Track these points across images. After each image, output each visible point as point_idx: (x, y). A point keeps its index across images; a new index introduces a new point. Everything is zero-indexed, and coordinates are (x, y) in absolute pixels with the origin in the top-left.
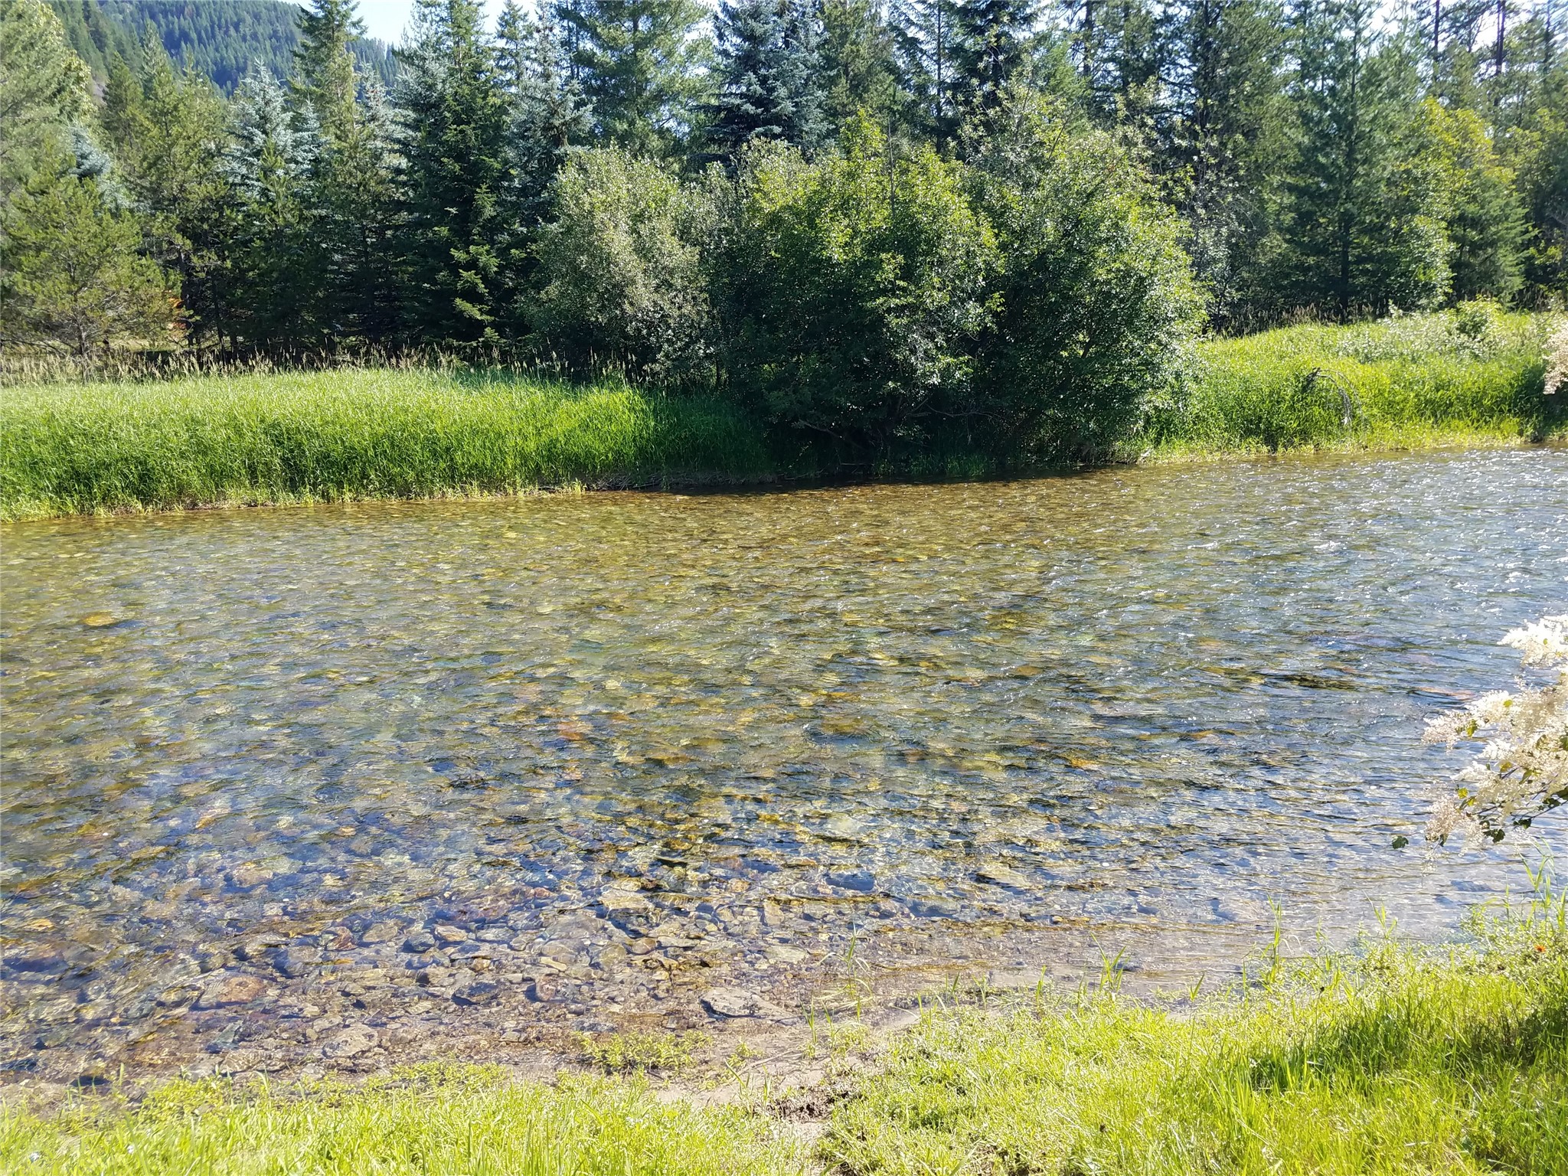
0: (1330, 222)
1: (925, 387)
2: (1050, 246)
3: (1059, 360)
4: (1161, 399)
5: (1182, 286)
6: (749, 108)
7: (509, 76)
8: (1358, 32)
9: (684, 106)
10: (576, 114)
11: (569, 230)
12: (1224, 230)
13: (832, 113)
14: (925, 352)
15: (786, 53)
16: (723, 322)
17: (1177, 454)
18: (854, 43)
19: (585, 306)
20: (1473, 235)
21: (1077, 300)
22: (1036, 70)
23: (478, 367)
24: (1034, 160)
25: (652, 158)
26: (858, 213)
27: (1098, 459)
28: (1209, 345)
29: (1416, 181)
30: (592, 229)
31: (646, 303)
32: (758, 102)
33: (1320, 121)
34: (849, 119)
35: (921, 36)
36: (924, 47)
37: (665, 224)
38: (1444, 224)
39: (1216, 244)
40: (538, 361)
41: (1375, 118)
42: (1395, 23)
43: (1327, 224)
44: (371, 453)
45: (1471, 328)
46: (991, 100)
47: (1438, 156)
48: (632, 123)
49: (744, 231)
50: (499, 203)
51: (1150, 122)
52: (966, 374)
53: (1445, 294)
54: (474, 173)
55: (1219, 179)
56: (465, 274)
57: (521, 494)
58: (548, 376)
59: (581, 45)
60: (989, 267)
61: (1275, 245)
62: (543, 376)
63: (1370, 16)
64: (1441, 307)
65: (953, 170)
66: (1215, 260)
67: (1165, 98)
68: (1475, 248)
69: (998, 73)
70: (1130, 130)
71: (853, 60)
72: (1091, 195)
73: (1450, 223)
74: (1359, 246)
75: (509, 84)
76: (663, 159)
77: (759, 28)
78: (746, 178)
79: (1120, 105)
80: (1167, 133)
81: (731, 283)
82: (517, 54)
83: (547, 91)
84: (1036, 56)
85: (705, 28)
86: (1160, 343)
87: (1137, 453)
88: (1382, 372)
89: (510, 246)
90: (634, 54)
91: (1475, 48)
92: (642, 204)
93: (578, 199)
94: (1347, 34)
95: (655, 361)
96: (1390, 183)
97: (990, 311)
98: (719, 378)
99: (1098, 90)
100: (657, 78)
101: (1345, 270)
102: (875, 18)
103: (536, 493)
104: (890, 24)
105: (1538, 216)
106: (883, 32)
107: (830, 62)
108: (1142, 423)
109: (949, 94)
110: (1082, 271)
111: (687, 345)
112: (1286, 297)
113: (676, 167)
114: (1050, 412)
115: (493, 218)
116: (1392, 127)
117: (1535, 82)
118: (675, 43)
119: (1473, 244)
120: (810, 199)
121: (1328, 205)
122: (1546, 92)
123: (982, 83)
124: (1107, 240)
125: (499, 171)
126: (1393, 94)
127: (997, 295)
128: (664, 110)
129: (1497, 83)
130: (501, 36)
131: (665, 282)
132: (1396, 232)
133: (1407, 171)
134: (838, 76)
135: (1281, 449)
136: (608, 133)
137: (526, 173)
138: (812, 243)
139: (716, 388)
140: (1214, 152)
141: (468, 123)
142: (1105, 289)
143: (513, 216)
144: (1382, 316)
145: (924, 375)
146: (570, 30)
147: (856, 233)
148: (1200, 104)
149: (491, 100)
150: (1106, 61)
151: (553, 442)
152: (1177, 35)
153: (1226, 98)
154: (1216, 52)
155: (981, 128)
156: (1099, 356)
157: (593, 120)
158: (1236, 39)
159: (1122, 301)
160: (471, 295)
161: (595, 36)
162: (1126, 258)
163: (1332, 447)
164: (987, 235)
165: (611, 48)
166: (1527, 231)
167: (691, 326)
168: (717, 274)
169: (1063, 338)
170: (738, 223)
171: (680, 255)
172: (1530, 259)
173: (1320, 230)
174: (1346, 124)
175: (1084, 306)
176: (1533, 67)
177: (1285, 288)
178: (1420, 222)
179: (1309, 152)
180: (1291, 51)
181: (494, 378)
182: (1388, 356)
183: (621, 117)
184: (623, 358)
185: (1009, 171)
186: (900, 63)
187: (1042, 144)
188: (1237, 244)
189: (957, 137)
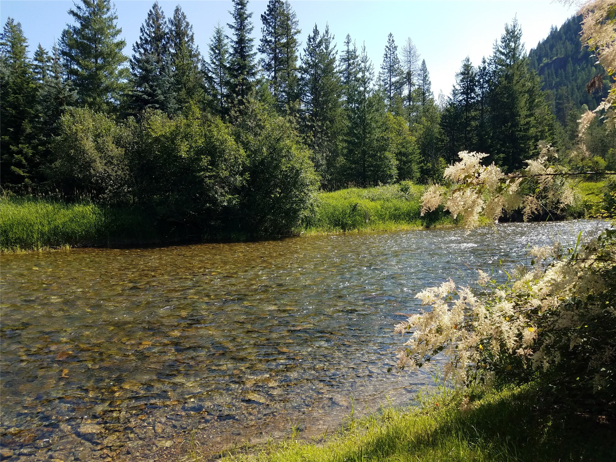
0: (359, 153)
1: (222, 206)
2: (266, 157)
3: (271, 198)
4: (307, 213)
5: (311, 173)
6: (145, 96)
7: (39, 76)
8: (365, 89)
9: (118, 94)
10: (69, 94)
11: (66, 140)
12: (324, 154)
13: (180, 101)
14: (221, 193)
15: (161, 77)
16: (136, 178)
17: (313, 232)
18: (187, 76)
19: (73, 170)
20: (404, 158)
21: (276, 177)
22: (257, 93)
23: (22, 195)
24: (258, 125)
25: (103, 113)
26: (192, 140)
27: (286, 234)
28: (321, 194)
29: (385, 140)
30: (76, 140)
31: (100, 170)
32: (149, 94)
33: (354, 118)
34: (186, 105)
35: (214, 76)
36: (215, 80)
37: (110, 139)
38: (394, 155)
39: (322, 159)
40: (50, 193)
41: (372, 118)
42: (377, 86)
43: (358, 154)
45: (405, 190)
46: (241, 102)
47: (392, 132)
48: (95, 99)
49: (144, 143)
50: (34, 127)
51: (298, 115)
52: (237, 202)
53: (396, 178)
54: (22, 115)
55: (322, 136)
56: (16, 156)
57: (40, 250)
58: (54, 200)
59: (72, 66)
60: (244, 164)
61: (341, 160)
62: (52, 199)
63: (369, 83)
64: (395, 183)
65: (228, 127)
66: (322, 165)
67: (303, 107)
68: (405, 163)
69: (243, 93)
70: (291, 118)
71: (187, 82)
72: (278, 140)
73: (397, 155)
74: (368, 161)
75: (39, 79)
76: (108, 114)
77: (149, 67)
78: (145, 123)
79: (287, 109)
80: (304, 119)
81: (139, 163)
82: (43, 68)
83: (56, 84)
84: (257, 88)
85: (126, 65)
86: (305, 193)
87: (300, 232)
88: (378, 205)
89: (38, 145)
90: (96, 72)
91: (402, 96)
92: (99, 131)
93: (70, 127)
94: (362, 89)
95: (105, 193)
96: (377, 140)
97: (245, 179)
98: (134, 201)
99: (280, 102)
100: (106, 82)
101: (364, 170)
102: (196, 67)
103: (48, 249)
104: (202, 70)
105: (423, 153)
106: (199, 73)
107: (178, 82)
108: (300, 221)
109: (225, 99)
110: (277, 167)
111: (119, 187)
112: (346, 178)
113: (114, 117)
114: (269, 217)
115: (30, 133)
116: (377, 122)
117: (421, 109)
118: (114, 69)
119: (404, 161)
120: (172, 133)
121: (358, 147)
122: (424, 112)
123: (237, 96)
124: (285, 156)
125: (33, 114)
126: (377, 110)
127: (247, 173)
128: (109, 95)
129: (409, 108)
130: (36, 60)
131: (109, 161)
132: (380, 157)
133: (382, 137)
134: (182, 88)
135: (347, 231)
136: (84, 102)
137: (46, 116)
138: (173, 150)
139: (133, 205)
140: (320, 127)
141: (20, 94)
142: (285, 173)
143: (40, 133)
144: (376, 185)
145: (221, 202)
146: (67, 60)
147: (191, 147)
148: (314, 110)
149: (31, 85)
150: (282, 92)
151: (56, 227)
152: (306, 85)
153: (323, 108)
154: (319, 92)
155: (238, 112)
156: (285, 197)
157: (78, 97)
158: (326, 88)
159: (291, 178)
160: (19, 165)
161: (78, 64)
162: (292, 162)
163: (363, 230)
164: (242, 151)
165: (86, 69)
166: (421, 158)
167: (121, 179)
168: (133, 159)
169: (271, 190)
170: (142, 140)
171: (116, 151)
172: (422, 167)
173: (356, 156)
174: (363, 119)
175: (279, 179)
176: (420, 103)
177: (345, 175)
178: (387, 154)
179: (351, 129)
180: (344, 93)
181: (29, 200)
182: (379, 199)
183: (90, 96)
184: (90, 192)
185: (249, 129)
186: (206, 85)
187: (260, 120)
188: (329, 159)
189: (229, 115)
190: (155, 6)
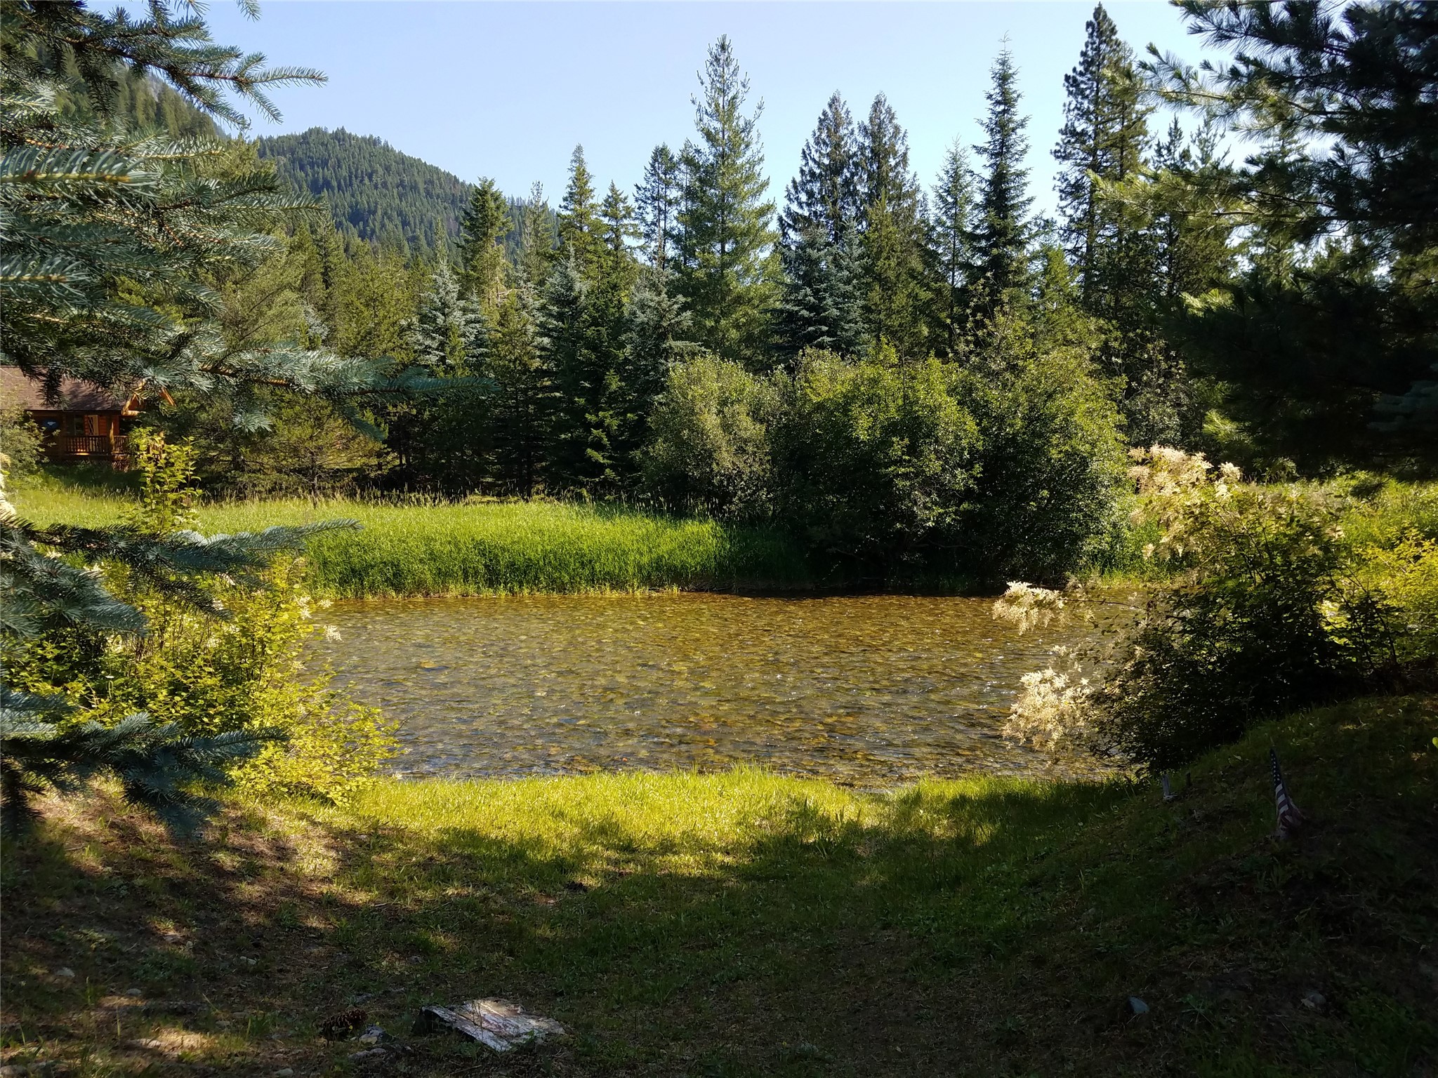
1: (924, 528)
2: (1018, 432)
3: (1025, 510)
6: (805, 313)
10: (678, 318)
11: (676, 412)
13: (867, 311)
14: (924, 504)
15: (834, 272)
16: (780, 475)
17: (1117, 581)
18: (886, 258)
19: (684, 464)
21: (1037, 470)
24: (1011, 367)
26: (879, 406)
30: (693, 413)
31: (727, 464)
32: (811, 308)
35: (940, 249)
36: (943, 258)
37: (742, 409)
40: (651, 502)
44: (541, 563)
46: (980, 325)
49: (797, 413)
52: (954, 519)
54: (606, 360)
56: (594, 431)
57: (637, 593)
58: (657, 512)
60: (972, 446)
71: (886, 271)
72: (1050, 395)
78: (801, 376)
82: (617, 230)
89: (627, 411)
90: (722, 272)
92: (727, 394)
93: (683, 391)
95: (731, 503)
97: (972, 477)
98: (774, 514)
100: (737, 288)
103: (647, 592)
107: (868, 271)
108: (1086, 558)
110: (1039, 452)
111: (754, 492)
115: (616, 391)
120: (845, 395)
124: (1060, 430)
125: (622, 359)
127: (977, 465)
130: (605, 214)
131: (741, 449)
134: (874, 282)
138: (846, 427)
139: (773, 522)
145: (922, 520)
147: (877, 420)
151: (660, 558)
155: (972, 345)
159: (1070, 472)
160: (598, 446)
162: (1073, 442)
164: (971, 424)
167: (758, 479)
168: (777, 442)
169: (1030, 493)
170: (794, 408)
171: (749, 428)
175: (1043, 473)
181: (622, 512)
184: (709, 500)
185: (991, 376)
187: (1017, 356)
189: (954, 349)
190: (833, 102)
